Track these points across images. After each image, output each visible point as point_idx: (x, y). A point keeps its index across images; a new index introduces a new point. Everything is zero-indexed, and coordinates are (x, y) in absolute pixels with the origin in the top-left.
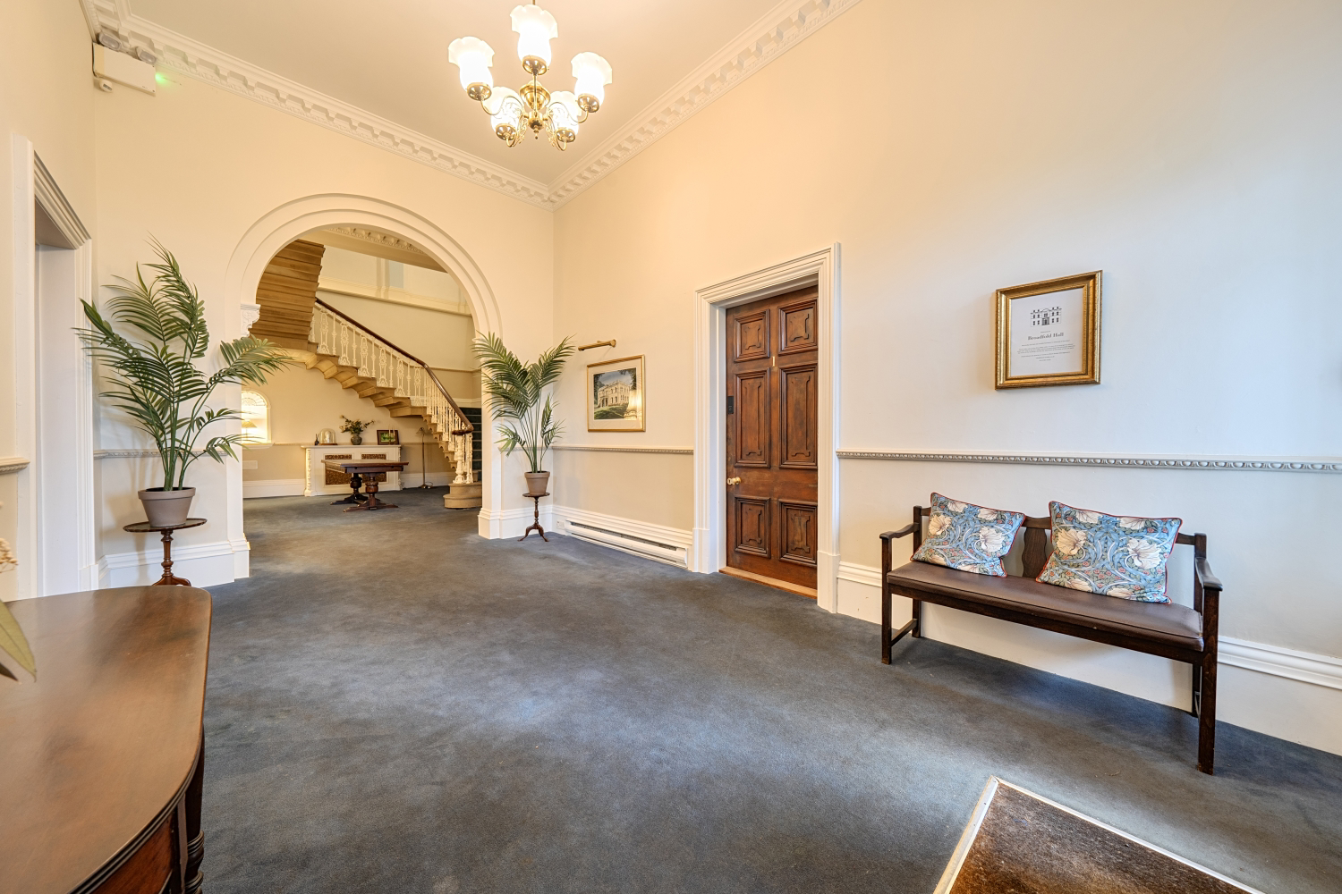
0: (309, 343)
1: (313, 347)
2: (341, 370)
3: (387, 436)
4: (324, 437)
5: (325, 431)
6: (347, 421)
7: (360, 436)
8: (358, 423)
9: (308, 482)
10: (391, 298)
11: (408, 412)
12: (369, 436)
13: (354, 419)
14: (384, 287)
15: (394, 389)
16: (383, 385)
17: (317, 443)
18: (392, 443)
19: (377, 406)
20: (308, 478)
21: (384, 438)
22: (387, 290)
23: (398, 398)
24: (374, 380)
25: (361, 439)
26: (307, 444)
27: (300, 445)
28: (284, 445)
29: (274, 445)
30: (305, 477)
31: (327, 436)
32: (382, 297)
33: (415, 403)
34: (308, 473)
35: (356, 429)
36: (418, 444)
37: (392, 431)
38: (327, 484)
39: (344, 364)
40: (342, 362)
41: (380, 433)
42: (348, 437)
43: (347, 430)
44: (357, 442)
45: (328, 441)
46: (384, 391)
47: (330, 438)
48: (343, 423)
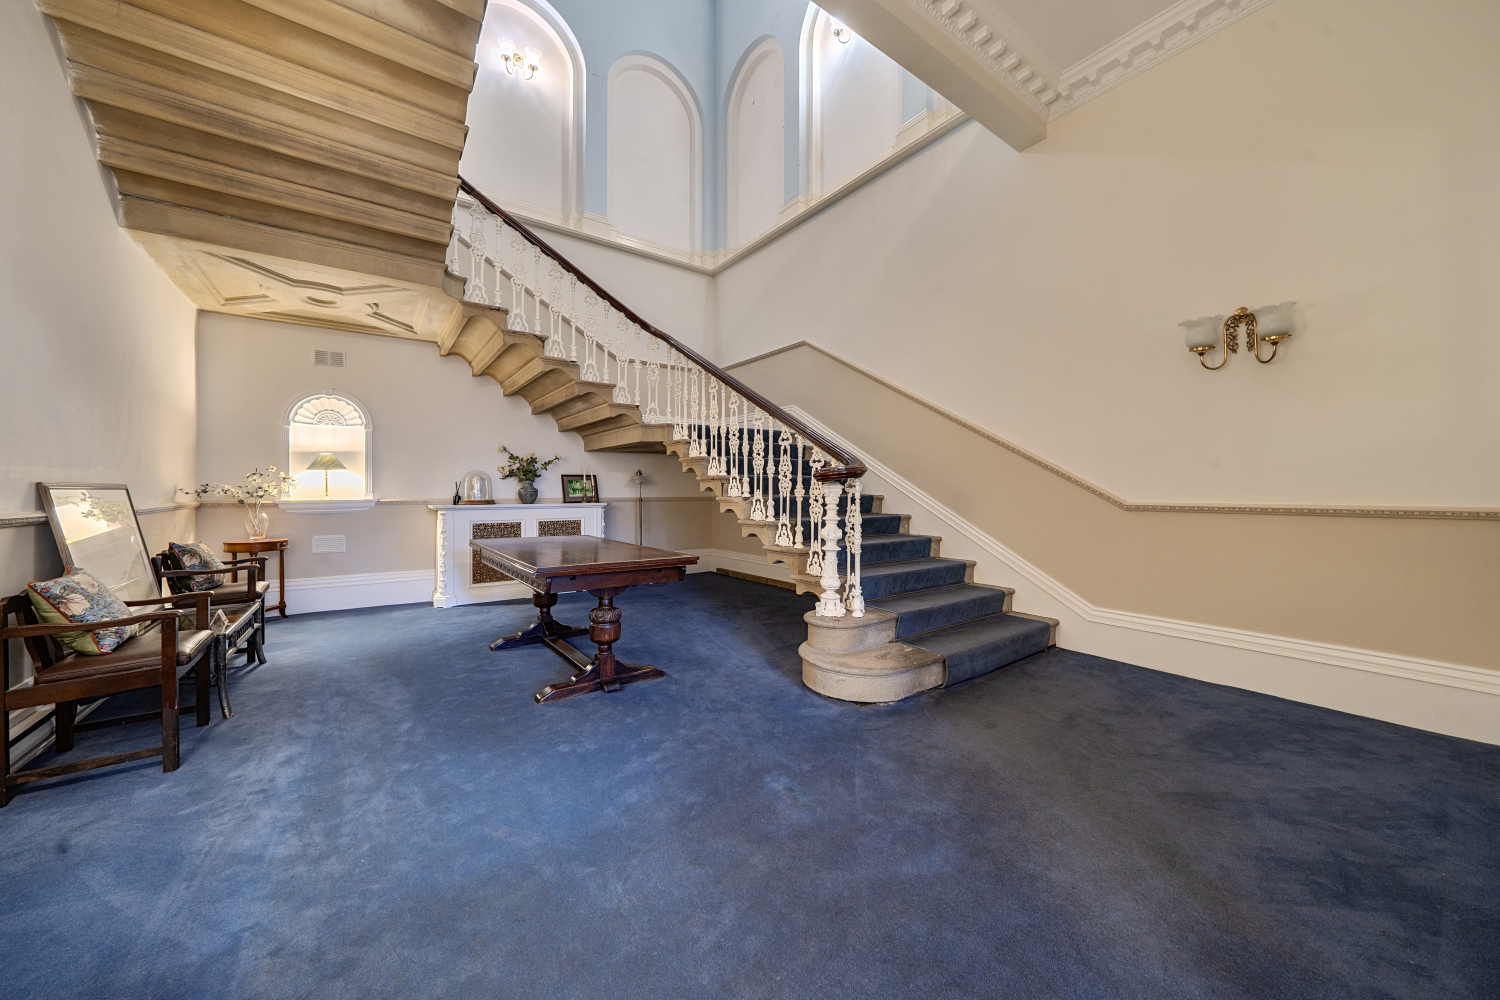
0: (447, 273)
1: (455, 286)
2: (510, 341)
3: (578, 486)
4: (471, 488)
5: (473, 475)
6: (512, 457)
7: (535, 485)
8: (533, 461)
9: (440, 578)
10: (588, 230)
11: (632, 436)
12: (549, 485)
13: (524, 454)
14: (574, 214)
15: (611, 387)
16: (590, 378)
17: (457, 500)
18: (589, 500)
19: (564, 430)
20: (440, 569)
21: (574, 490)
22: (580, 220)
23: (619, 406)
24: (573, 365)
25: (536, 492)
26: (439, 503)
27: (426, 503)
28: (397, 503)
29: (378, 503)
30: (435, 567)
31: (477, 486)
32: (571, 227)
33: (649, 418)
34: (440, 561)
35: (526, 472)
36: (630, 500)
37: (588, 477)
38: (476, 580)
39: (517, 328)
40: (516, 324)
41: (567, 480)
42: (512, 487)
43: (511, 474)
44: (529, 497)
45: (477, 495)
46: (590, 393)
47: (482, 490)
48: (504, 460)
